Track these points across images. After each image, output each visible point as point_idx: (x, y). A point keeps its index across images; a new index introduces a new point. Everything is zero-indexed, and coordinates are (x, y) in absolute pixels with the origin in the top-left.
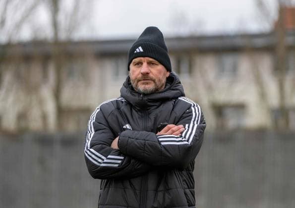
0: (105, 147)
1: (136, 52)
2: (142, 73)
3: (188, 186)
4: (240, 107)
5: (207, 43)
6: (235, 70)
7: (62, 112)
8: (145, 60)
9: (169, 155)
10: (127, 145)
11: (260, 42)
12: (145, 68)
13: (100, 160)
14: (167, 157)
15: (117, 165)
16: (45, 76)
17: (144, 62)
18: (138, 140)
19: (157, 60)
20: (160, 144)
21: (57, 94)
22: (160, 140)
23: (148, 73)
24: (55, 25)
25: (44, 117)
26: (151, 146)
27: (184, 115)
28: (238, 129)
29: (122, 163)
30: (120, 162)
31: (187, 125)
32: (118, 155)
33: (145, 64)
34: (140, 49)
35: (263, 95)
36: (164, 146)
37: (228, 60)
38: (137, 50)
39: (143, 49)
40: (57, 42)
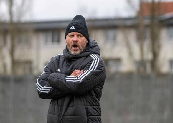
0: (44, 82)
1: (70, 29)
2: (73, 41)
3: (90, 104)
4: (118, 60)
5: (99, 24)
6: (115, 38)
7: (15, 63)
8: (76, 34)
9: (69, 87)
10: (51, 81)
11: (129, 23)
12: (75, 38)
13: (41, 89)
14: (68, 88)
15: (48, 92)
16: (5, 42)
17: (75, 34)
18: (56, 79)
19: (82, 34)
20: (65, 81)
21: (12, 53)
22: (66, 79)
23: (77, 41)
24: (11, 13)
25: (5, 66)
26: (61, 82)
27: (87, 65)
28: (117, 73)
29: (50, 91)
30: (49, 90)
31: (85, 71)
32: (49, 87)
33: (75, 36)
34: (73, 28)
35: (131, 54)
36: (67, 82)
37: (111, 33)
38: (72, 28)
39: (75, 27)
40: (12, 23)
